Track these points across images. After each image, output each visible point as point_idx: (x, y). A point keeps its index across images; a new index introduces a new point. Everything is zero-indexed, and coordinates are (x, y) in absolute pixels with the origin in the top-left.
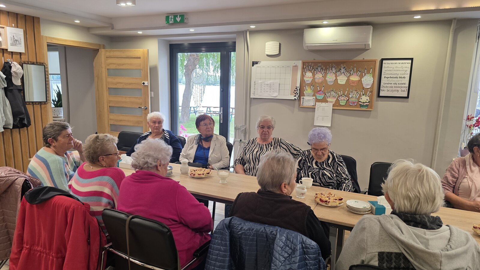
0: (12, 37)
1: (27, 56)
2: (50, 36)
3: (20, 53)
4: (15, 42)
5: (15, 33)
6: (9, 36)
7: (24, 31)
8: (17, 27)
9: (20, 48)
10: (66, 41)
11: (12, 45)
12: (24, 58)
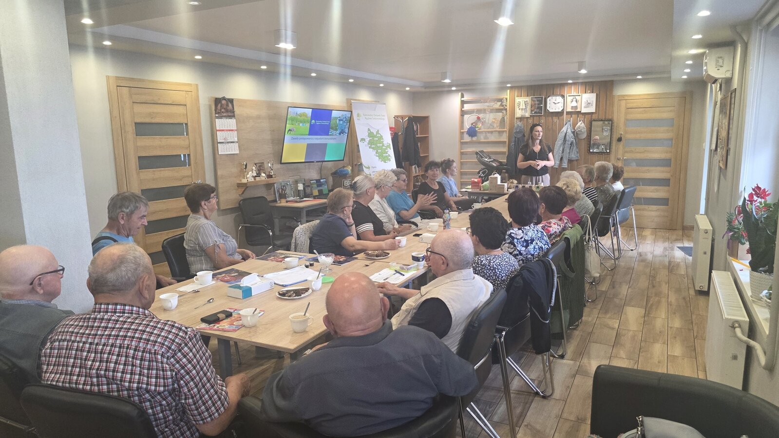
0: (586, 101)
1: (597, 115)
2: (623, 94)
3: (592, 113)
4: (588, 104)
5: (589, 98)
6: (584, 100)
7: (597, 95)
8: (593, 92)
9: (592, 109)
10: (639, 95)
11: (585, 107)
12: (594, 117)
